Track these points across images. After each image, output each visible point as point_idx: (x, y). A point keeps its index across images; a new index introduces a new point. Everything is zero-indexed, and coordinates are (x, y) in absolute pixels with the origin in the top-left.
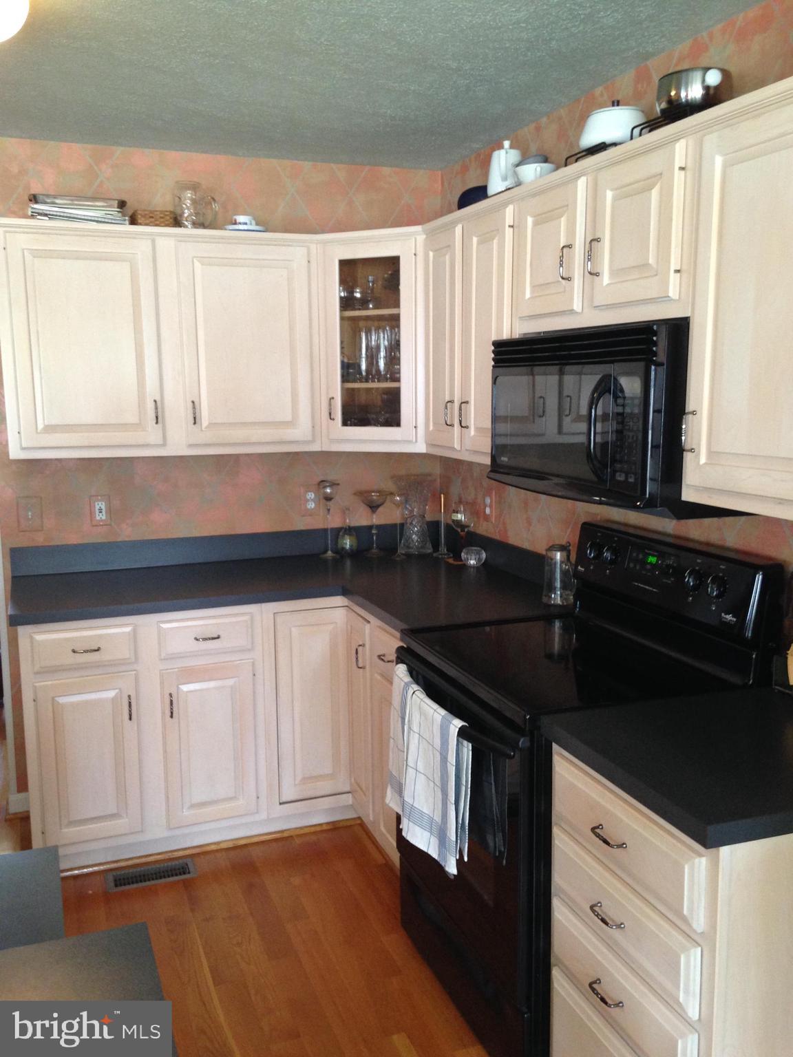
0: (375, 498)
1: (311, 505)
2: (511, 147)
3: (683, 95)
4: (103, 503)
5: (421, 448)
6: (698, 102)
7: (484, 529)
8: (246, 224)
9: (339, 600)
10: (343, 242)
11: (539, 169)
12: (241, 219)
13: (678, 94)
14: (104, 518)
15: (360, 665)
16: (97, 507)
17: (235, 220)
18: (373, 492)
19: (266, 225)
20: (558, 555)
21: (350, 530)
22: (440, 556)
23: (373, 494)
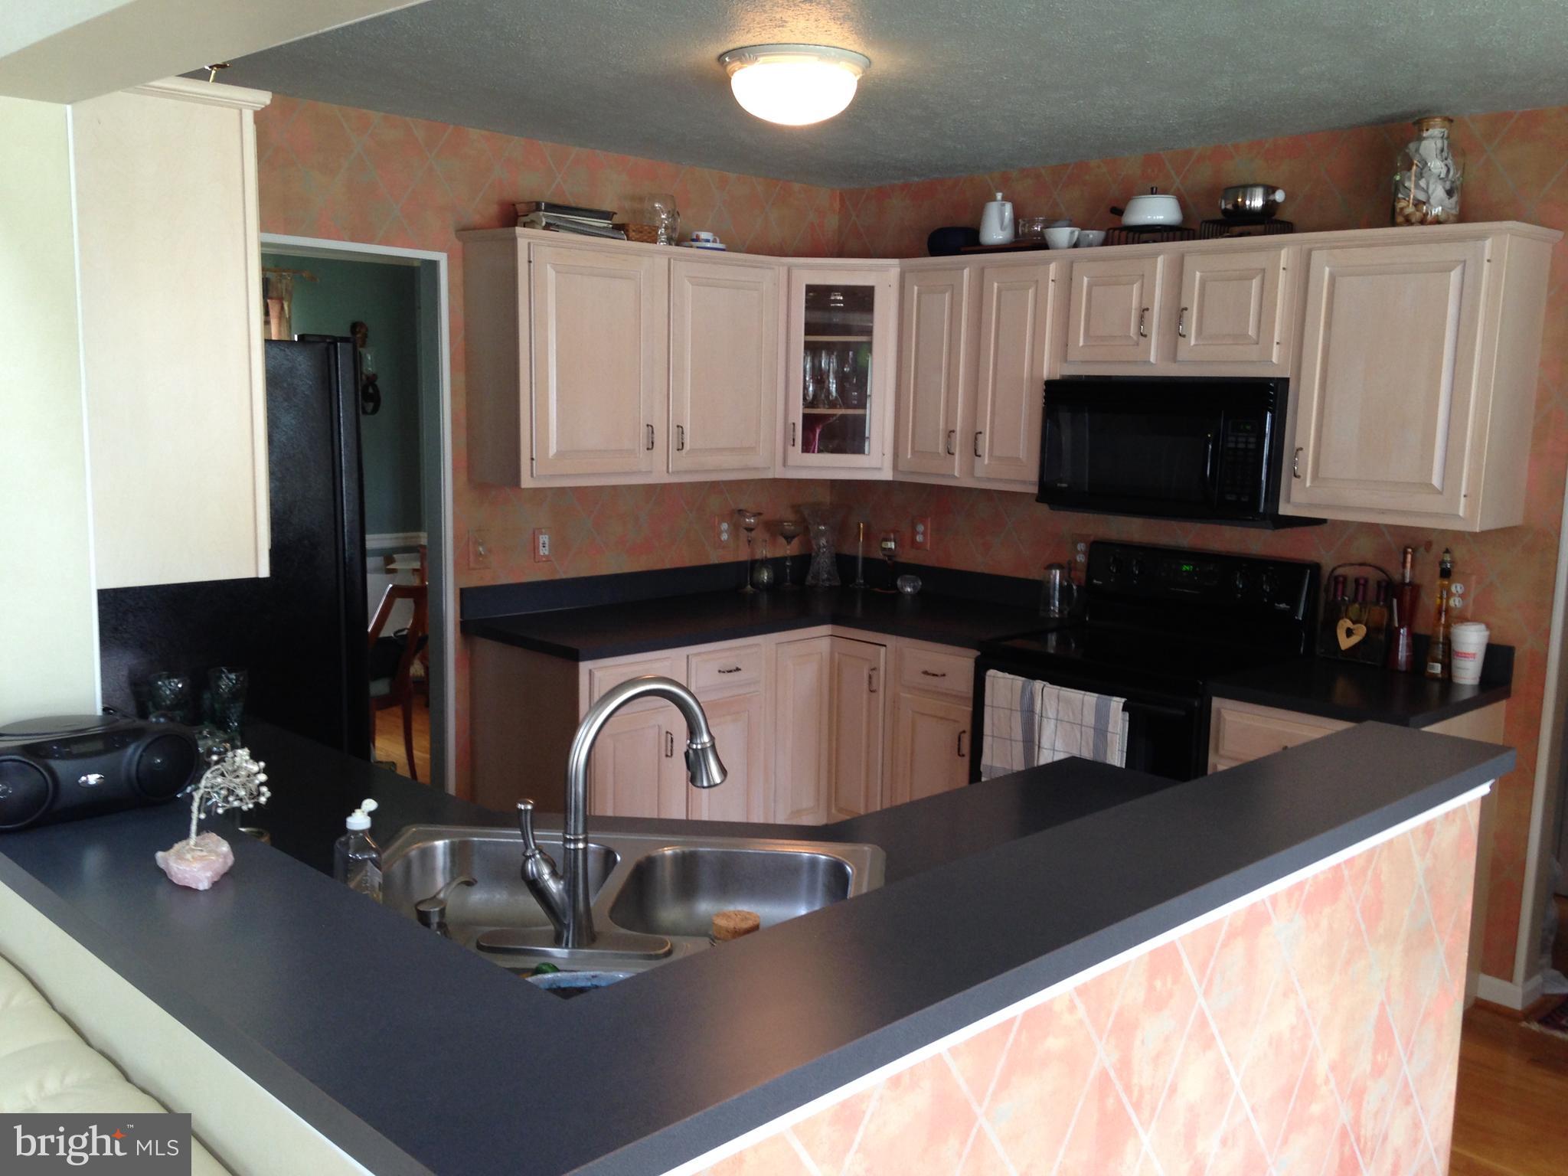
0: (787, 527)
1: (725, 537)
2: (1004, 199)
3: (1248, 203)
4: (547, 536)
5: (887, 475)
6: (1259, 209)
7: (908, 556)
8: (708, 241)
9: (825, 629)
10: (811, 267)
11: (1077, 233)
12: (704, 235)
13: (1244, 202)
14: (547, 553)
15: (874, 688)
16: (541, 542)
17: (697, 236)
18: (787, 522)
19: (732, 246)
20: (1057, 574)
21: (765, 562)
22: (857, 587)
23: (785, 524)
